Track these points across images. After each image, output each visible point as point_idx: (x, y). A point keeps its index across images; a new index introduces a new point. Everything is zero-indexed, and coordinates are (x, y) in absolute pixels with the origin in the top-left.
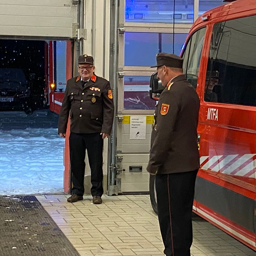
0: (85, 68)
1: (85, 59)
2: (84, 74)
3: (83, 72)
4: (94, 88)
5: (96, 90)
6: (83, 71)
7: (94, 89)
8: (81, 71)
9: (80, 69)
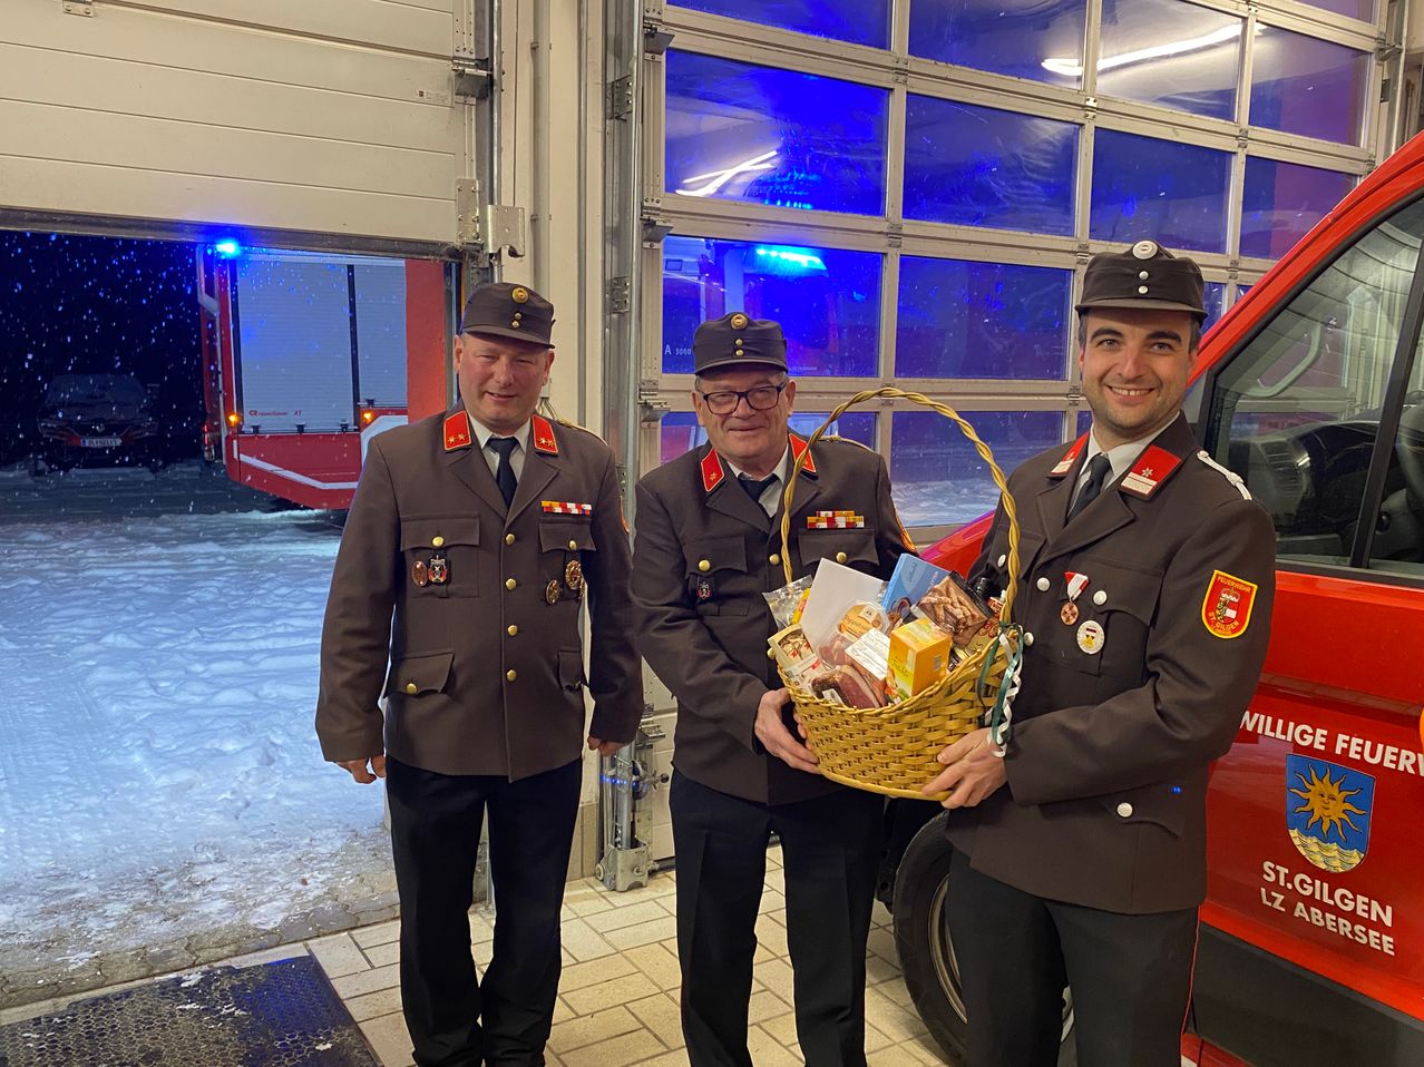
0: (741, 395)
1: (739, 342)
2: (739, 434)
3: (733, 422)
4: (830, 514)
5: (841, 522)
6: (728, 415)
7: (831, 521)
8: (719, 420)
9: (712, 405)
